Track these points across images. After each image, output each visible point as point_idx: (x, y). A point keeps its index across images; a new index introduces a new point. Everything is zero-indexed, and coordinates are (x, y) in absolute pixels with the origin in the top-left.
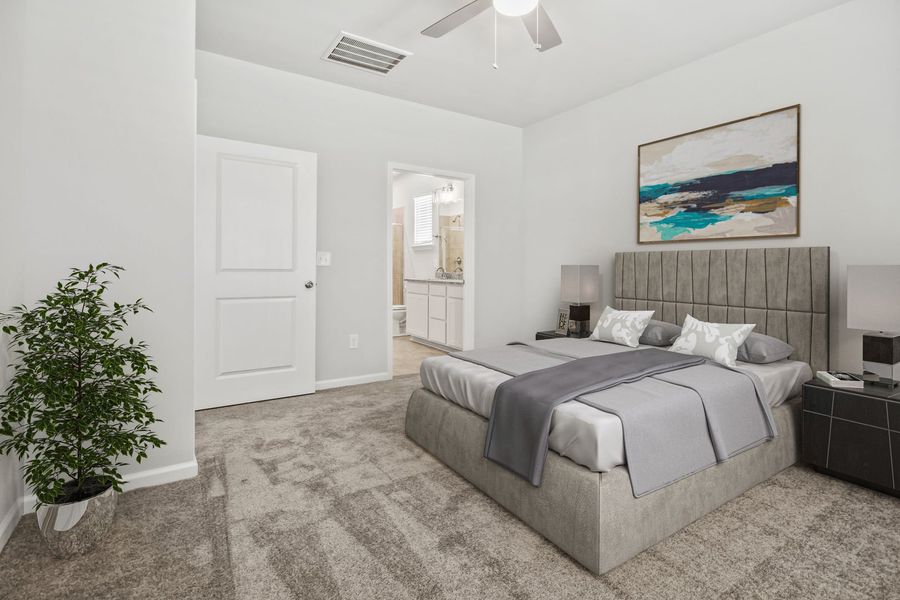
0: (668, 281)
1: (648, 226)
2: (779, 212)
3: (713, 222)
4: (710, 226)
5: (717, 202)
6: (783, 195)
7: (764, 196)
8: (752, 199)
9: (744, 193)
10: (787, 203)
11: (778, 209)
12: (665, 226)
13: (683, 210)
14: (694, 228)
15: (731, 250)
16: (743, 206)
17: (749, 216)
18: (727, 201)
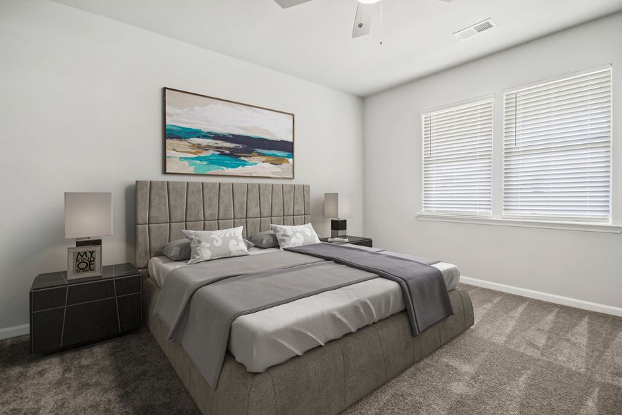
0: (210, 205)
1: (177, 160)
2: (284, 165)
3: (243, 165)
4: (240, 167)
5: (245, 153)
6: (286, 157)
7: (276, 156)
8: (269, 155)
9: (265, 152)
10: (288, 162)
11: (284, 164)
12: (198, 162)
13: (216, 153)
14: (227, 167)
15: (263, 184)
16: (264, 159)
17: (267, 165)
18: (253, 154)
